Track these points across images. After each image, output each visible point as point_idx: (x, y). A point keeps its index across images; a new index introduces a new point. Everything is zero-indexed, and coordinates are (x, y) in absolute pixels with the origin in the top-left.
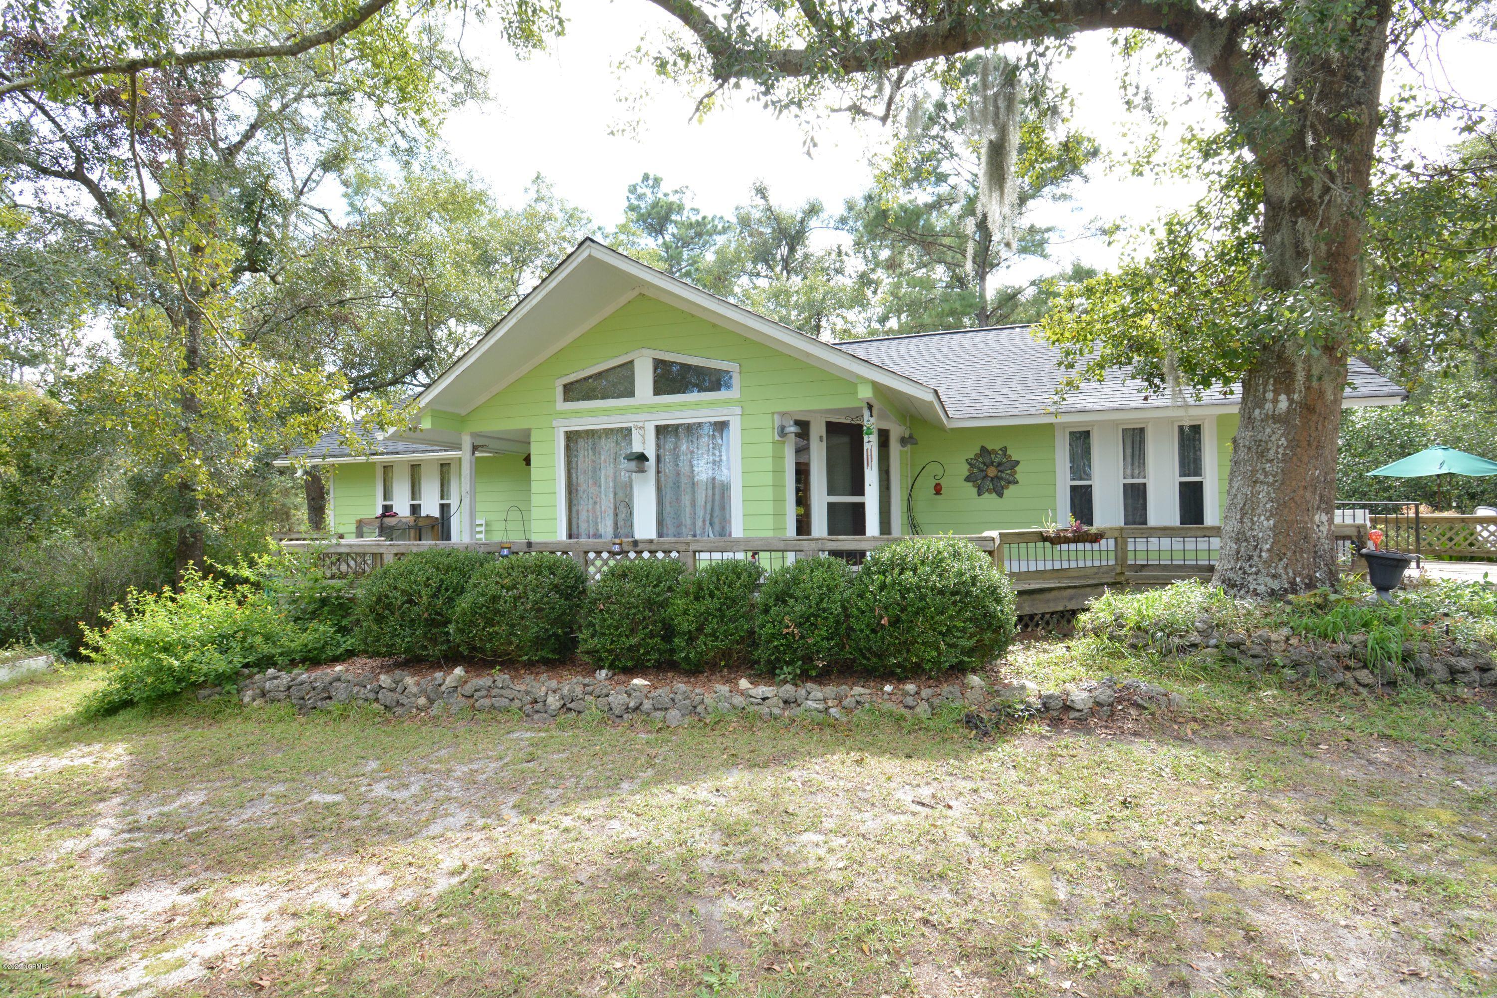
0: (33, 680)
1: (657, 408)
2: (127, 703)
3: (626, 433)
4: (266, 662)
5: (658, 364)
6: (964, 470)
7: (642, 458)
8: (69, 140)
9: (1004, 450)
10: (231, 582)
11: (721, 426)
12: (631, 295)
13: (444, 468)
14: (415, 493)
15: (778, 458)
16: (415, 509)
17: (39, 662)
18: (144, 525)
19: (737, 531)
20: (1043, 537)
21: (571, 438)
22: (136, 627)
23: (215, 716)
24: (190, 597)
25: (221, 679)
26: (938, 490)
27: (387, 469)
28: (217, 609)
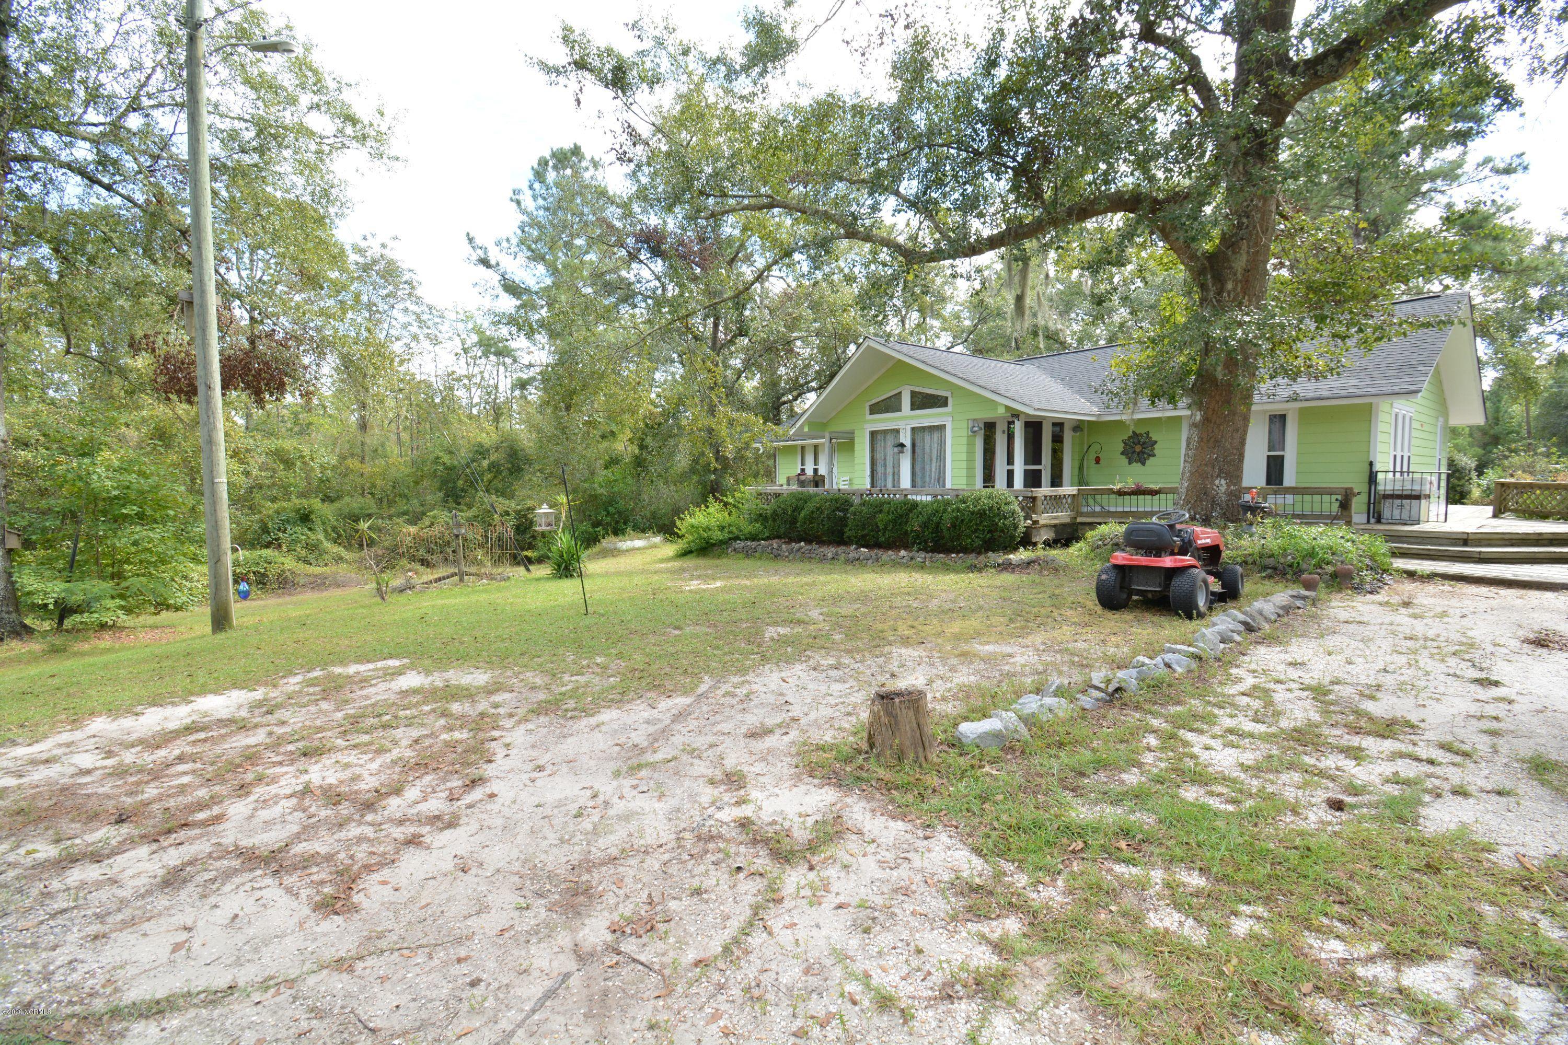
0: (655, 546)
1: (912, 417)
2: (691, 552)
3: (897, 431)
4: (736, 538)
5: (914, 394)
6: (1121, 447)
7: (902, 445)
8: (658, 278)
9: (1148, 433)
10: (726, 504)
11: (941, 428)
12: (890, 364)
13: (816, 448)
14: (816, 463)
15: (970, 445)
16: (816, 471)
17: (657, 539)
18: (696, 478)
19: (949, 485)
20: (1111, 491)
21: (873, 434)
22: (692, 521)
23: (719, 557)
24: (711, 510)
25: (721, 542)
26: (1098, 461)
27: (803, 448)
28: (719, 516)
